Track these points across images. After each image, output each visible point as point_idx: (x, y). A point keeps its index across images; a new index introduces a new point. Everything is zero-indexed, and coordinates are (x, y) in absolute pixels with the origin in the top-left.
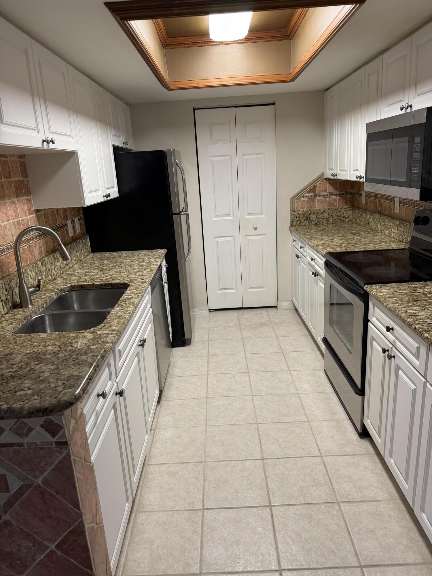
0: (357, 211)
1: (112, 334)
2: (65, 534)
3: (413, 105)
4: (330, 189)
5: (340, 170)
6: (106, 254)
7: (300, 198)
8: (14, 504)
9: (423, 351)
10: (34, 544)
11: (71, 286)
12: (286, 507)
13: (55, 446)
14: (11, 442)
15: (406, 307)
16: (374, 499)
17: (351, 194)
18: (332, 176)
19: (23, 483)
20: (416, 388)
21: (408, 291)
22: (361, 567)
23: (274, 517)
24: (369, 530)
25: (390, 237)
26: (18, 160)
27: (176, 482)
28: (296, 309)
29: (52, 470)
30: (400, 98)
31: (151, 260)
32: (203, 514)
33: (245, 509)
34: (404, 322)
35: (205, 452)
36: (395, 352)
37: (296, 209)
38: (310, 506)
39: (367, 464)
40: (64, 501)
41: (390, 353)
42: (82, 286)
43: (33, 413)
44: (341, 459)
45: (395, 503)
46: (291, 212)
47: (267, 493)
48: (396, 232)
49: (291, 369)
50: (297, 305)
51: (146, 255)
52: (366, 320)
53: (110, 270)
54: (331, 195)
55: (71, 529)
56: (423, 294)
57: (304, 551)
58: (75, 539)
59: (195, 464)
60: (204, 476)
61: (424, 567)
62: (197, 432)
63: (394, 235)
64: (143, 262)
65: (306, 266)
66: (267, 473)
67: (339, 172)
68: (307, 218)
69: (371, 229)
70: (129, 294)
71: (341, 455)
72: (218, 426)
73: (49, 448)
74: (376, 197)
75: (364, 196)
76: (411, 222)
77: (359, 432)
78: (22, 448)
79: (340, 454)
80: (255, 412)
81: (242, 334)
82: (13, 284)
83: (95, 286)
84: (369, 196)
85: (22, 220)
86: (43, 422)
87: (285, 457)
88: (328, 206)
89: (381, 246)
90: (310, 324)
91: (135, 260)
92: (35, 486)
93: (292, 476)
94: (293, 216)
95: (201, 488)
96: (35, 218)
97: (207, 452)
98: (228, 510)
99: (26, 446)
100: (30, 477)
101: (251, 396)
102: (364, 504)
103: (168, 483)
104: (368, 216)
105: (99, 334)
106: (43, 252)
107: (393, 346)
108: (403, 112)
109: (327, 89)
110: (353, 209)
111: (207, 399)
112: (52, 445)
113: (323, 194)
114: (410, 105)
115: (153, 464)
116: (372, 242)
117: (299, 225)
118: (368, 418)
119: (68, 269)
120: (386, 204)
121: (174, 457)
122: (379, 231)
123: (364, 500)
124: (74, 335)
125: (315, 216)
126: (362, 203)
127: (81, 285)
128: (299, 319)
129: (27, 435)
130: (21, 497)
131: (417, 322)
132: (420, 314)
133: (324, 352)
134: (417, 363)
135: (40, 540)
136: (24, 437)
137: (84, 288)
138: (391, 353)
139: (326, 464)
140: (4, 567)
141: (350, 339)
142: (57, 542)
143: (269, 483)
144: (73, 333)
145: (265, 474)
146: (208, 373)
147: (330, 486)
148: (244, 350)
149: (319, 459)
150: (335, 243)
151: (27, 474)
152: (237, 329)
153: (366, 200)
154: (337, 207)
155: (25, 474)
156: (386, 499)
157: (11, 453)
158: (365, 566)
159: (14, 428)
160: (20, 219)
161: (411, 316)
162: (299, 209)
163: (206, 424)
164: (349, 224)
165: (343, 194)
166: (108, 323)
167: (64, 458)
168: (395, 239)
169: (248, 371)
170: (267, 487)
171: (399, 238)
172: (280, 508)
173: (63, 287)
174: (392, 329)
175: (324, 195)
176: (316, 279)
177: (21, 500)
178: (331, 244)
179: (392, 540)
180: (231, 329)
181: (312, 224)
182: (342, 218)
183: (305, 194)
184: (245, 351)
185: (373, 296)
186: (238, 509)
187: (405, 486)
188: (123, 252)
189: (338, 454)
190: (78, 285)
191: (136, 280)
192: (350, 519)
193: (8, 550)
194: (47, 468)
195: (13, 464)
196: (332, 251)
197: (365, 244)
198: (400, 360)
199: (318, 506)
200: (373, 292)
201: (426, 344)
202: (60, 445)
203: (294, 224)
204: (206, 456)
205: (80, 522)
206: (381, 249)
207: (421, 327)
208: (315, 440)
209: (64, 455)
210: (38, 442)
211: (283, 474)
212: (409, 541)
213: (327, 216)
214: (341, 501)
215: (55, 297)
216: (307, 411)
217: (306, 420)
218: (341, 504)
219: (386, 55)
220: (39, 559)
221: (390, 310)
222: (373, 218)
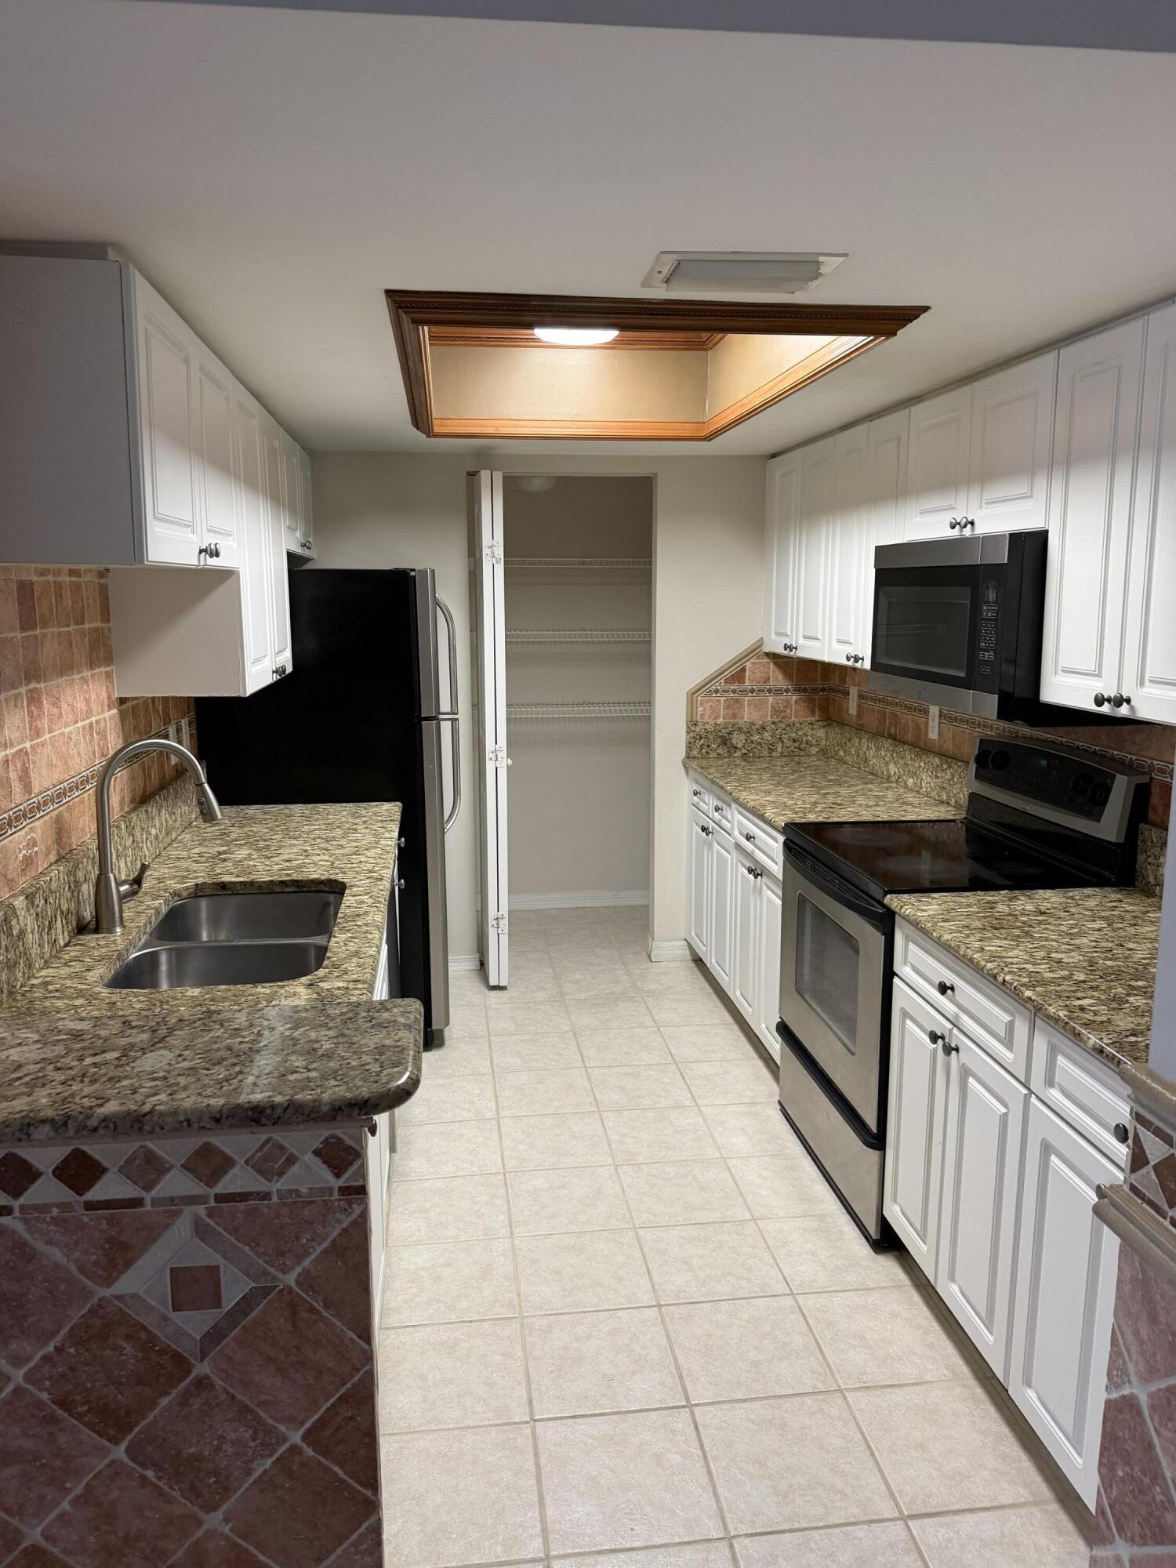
0: (837, 730)
1: (357, 989)
2: (328, 1404)
3: (975, 521)
4: (777, 679)
5: (805, 637)
6: (248, 809)
7: (710, 693)
8: (226, 1336)
9: (1021, 1029)
10: (256, 1431)
11: (197, 885)
12: (728, 1406)
13: (337, 1197)
14: (244, 1190)
15: (980, 941)
16: (917, 1381)
17: (823, 690)
18: (786, 649)
19: (254, 1285)
20: (1006, 1111)
21: (979, 908)
22: (905, 1519)
23: (701, 1429)
24: (914, 1444)
25: (918, 792)
26: (96, 580)
27: (459, 1365)
28: (698, 961)
29: (322, 1252)
30: (948, 500)
31: (375, 827)
32: (534, 1433)
33: (632, 1415)
34: (978, 969)
35: (519, 1295)
36: (958, 1038)
37: (699, 720)
38: (781, 1401)
39: (896, 1307)
40: (339, 1323)
41: (947, 1040)
42: (223, 886)
43: (340, 1109)
44: (837, 1299)
45: (964, 1386)
46: (687, 725)
47: (677, 1378)
48: (933, 782)
49: (701, 1102)
50: (702, 951)
51: (355, 815)
52: (889, 974)
53: (280, 848)
54: (778, 692)
55: (343, 1390)
56: (1010, 915)
57: (778, 1495)
58: (350, 1414)
59: (497, 1322)
60: (524, 1347)
61: (1034, 1509)
62: (491, 1251)
63: (929, 789)
64: (356, 830)
65: (729, 852)
66: (672, 1335)
67: (801, 641)
68: (725, 742)
69: (872, 774)
70: (355, 905)
71: (836, 1291)
72: (541, 1237)
73: (325, 1202)
74: (883, 702)
75: (856, 697)
76: (967, 763)
77: (874, 1237)
78: (266, 1202)
79: (834, 1289)
80: (627, 1202)
81: (571, 1021)
82: (80, 874)
83: (256, 885)
84: (867, 698)
85: (98, 722)
86: (321, 1143)
87: (710, 1298)
88: (772, 717)
89: (903, 813)
90: (738, 992)
91: (330, 826)
92: (281, 1291)
93: (732, 1339)
94: (692, 735)
95: (522, 1376)
96: (118, 718)
97: (522, 1296)
98: (592, 1419)
99: (275, 1199)
100: (272, 1270)
101: (612, 1167)
102: (896, 1390)
103: (438, 1368)
104: (865, 744)
105: (328, 990)
106: (127, 800)
107: (955, 1025)
108: (955, 533)
109: (774, 456)
110: (827, 725)
111: (505, 1175)
112: (331, 1195)
113: (762, 686)
114: (970, 520)
115: (394, 1328)
116: (881, 803)
117: (706, 757)
118: (895, 1201)
119: (170, 844)
120: (908, 718)
121: (443, 1309)
122: (893, 779)
123: (897, 1382)
124: (268, 991)
125: (742, 737)
126: (850, 712)
127: (222, 883)
128: (707, 984)
129: (280, 1174)
130: (245, 1319)
131: (1006, 969)
132: (1010, 954)
133: (777, 1059)
134: (1007, 1055)
135: (271, 1422)
136: (276, 1178)
137: (229, 889)
138: (950, 1038)
139: (805, 1311)
140: (176, 1494)
141: (849, 1024)
142: (308, 1425)
143: (680, 1358)
144: (263, 987)
145: (668, 1337)
146: (498, 1113)
147: (820, 1357)
148: (580, 1059)
149: (789, 1301)
150: (800, 802)
151: (267, 1263)
152: (557, 1008)
153: (859, 706)
154: (793, 718)
155: (261, 1262)
156: (944, 1378)
157: (239, 1215)
158: (912, 1517)
159: (256, 1158)
160: (93, 719)
161: (993, 958)
162: (706, 719)
163: (512, 1234)
164: (819, 760)
165: (804, 690)
166: (336, 966)
167: (354, 1224)
168: (930, 797)
169: (598, 1108)
170: (678, 1367)
171: (939, 796)
172: (712, 1408)
173: (179, 886)
174: (952, 988)
175: (764, 691)
176: (758, 884)
177: (243, 1327)
178: (790, 802)
179: (964, 1461)
180: (542, 1007)
181: (736, 755)
182: (803, 746)
183: (719, 685)
184: (583, 1060)
185: (906, 918)
186: (616, 1417)
187: (986, 1340)
188: (292, 806)
189: (828, 1289)
190: (213, 883)
191: (357, 873)
192: (871, 1423)
193: (192, 1450)
194: (313, 1247)
195: (239, 1241)
196: (798, 821)
197: (868, 806)
198: (970, 1055)
199: (795, 1400)
200: (906, 910)
201: (1027, 1013)
202: (348, 1195)
203: (695, 752)
204: (523, 1304)
205: (366, 1372)
206: (904, 819)
207: (1017, 978)
208: (775, 1259)
209: (354, 1216)
210: (304, 1190)
211: (710, 1336)
212: (999, 1461)
213: (770, 738)
214: (847, 1387)
215: (164, 910)
216: (749, 1198)
217: (749, 1217)
218: (847, 1394)
219: (917, 410)
220: (260, 1471)
221: (947, 947)
222: (878, 748)
